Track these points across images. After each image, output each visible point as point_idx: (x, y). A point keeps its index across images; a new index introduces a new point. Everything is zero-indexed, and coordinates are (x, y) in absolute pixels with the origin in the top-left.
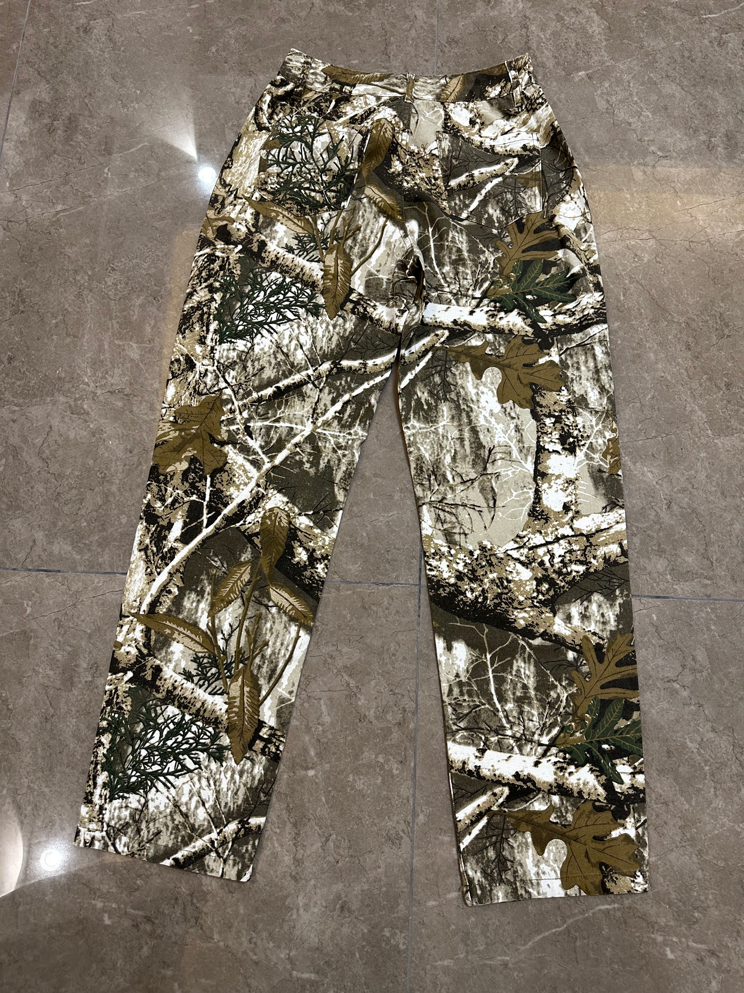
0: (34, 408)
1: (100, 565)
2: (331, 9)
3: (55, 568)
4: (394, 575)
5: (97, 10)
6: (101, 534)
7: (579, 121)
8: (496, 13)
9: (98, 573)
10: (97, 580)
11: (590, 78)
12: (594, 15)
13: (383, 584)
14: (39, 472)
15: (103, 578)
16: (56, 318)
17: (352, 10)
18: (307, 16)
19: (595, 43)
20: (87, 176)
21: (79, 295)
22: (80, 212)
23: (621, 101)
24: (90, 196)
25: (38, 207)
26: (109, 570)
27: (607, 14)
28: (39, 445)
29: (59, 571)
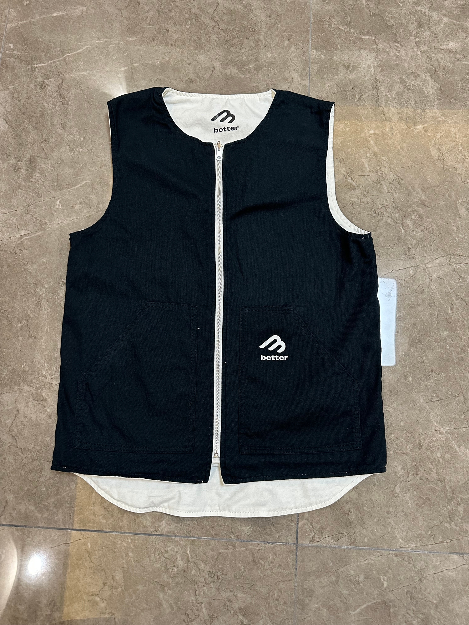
0: (5, 395)
1: (56, 522)
2: (228, 72)
3: (23, 524)
4: (277, 535)
5: (50, 71)
6: (56, 498)
7: (417, 166)
8: (354, 76)
9: (54, 528)
10: (53, 535)
11: (426, 131)
12: (429, 78)
13: (269, 543)
14: (10, 446)
15: (57, 532)
16: (21, 322)
17: (244, 73)
18: (210, 77)
19: (431, 101)
20: (44, 207)
21: (38, 304)
22: (39, 236)
23: (450, 150)
24: (46, 224)
25: (7, 231)
26: (62, 527)
27: (439, 77)
28: (9, 425)
29: (25, 526)
